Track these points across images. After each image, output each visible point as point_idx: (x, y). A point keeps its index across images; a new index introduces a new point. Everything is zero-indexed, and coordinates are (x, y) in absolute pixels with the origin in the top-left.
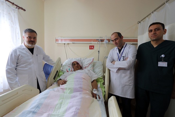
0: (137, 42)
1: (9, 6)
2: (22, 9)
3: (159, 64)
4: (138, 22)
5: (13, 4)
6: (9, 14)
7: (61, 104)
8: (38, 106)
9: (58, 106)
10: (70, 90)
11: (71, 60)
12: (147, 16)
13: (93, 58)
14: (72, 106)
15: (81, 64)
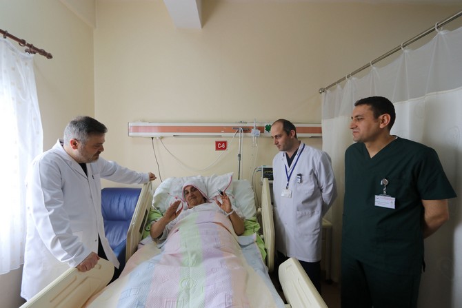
0: (321, 132)
1: (13, 50)
2: (43, 53)
3: (376, 200)
4: (321, 89)
5: (22, 42)
6: (14, 69)
7: (188, 290)
8: (139, 302)
9: (181, 296)
10: (194, 256)
11: (180, 182)
12: (339, 82)
13: (231, 174)
14: (216, 293)
15: (204, 192)
